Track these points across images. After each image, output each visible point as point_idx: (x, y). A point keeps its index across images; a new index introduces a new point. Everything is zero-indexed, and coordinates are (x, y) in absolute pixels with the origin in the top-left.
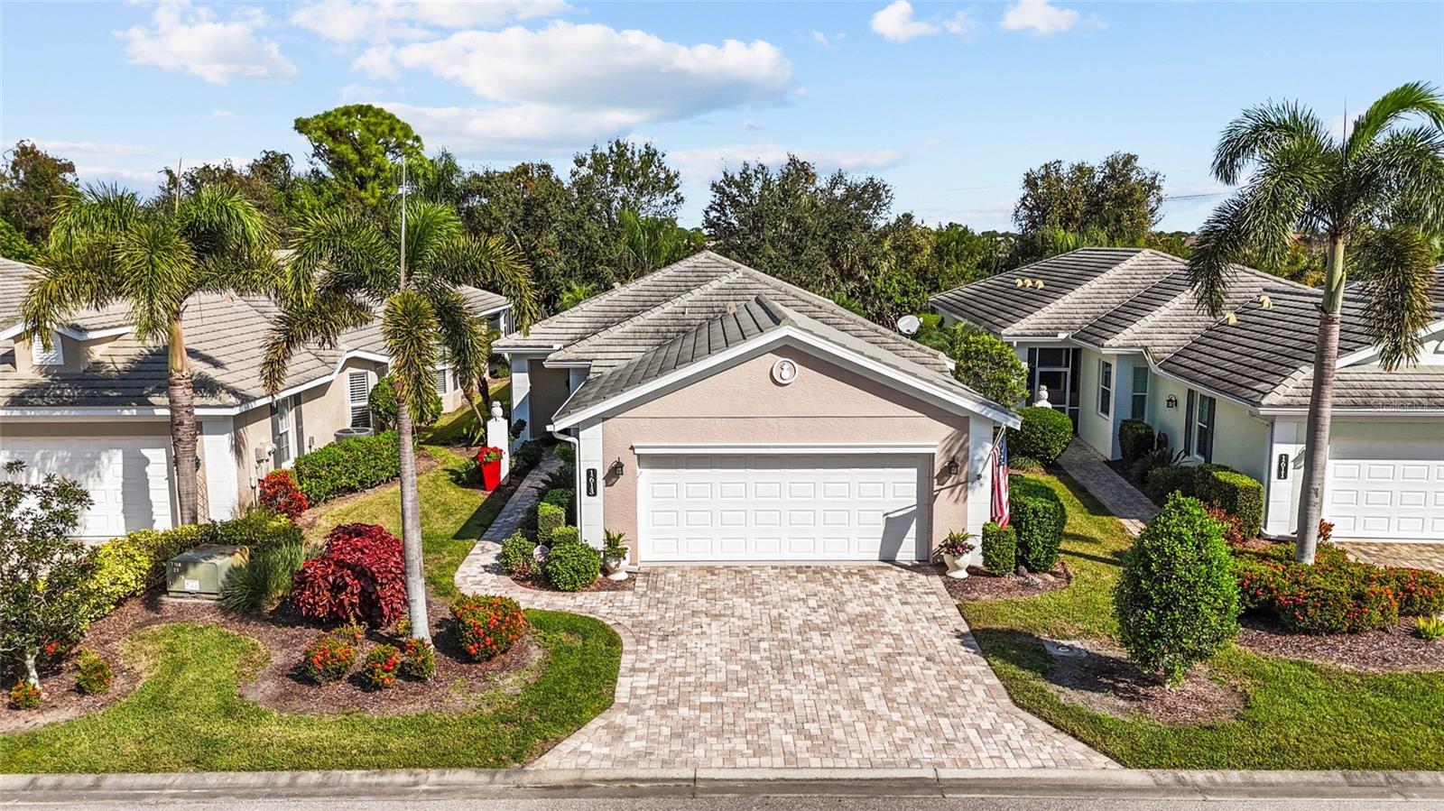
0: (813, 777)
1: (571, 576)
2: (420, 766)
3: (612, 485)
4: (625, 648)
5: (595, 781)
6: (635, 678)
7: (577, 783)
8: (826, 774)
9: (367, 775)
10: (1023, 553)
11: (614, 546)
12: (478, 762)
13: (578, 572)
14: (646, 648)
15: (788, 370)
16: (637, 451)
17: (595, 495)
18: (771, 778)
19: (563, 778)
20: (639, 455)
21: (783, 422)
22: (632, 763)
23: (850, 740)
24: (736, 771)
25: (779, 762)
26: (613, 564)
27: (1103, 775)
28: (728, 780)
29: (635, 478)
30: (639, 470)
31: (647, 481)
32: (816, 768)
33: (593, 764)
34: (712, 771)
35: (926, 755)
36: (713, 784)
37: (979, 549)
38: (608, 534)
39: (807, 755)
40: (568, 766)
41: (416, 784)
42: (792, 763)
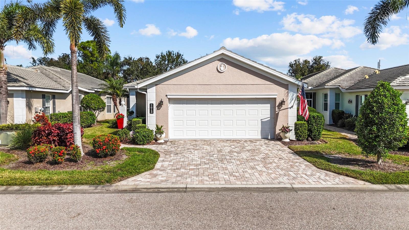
0: (238, 187)
1: (142, 138)
2: (65, 184)
3: (159, 109)
4: (160, 156)
5: (142, 189)
6: (164, 163)
7: (135, 190)
8: (244, 186)
9: (40, 187)
10: (310, 133)
11: (159, 130)
12: (91, 183)
13: (145, 137)
14: (169, 156)
15: (223, 67)
16: (168, 97)
17: (153, 113)
18: (219, 187)
19: (128, 188)
20: (169, 98)
21: (221, 86)
22: (159, 183)
23: (252, 177)
24: (204, 185)
25: (224, 182)
26: (159, 136)
27: (365, 186)
28: (201, 188)
29: (167, 107)
30: (169, 105)
31: (172, 109)
32: (239, 184)
33: (142, 184)
34: (193, 185)
35: (286, 181)
36: (193, 189)
37: (293, 131)
38: (157, 126)
39: (235, 181)
40: (131, 184)
41: (61, 190)
42: (229, 183)
